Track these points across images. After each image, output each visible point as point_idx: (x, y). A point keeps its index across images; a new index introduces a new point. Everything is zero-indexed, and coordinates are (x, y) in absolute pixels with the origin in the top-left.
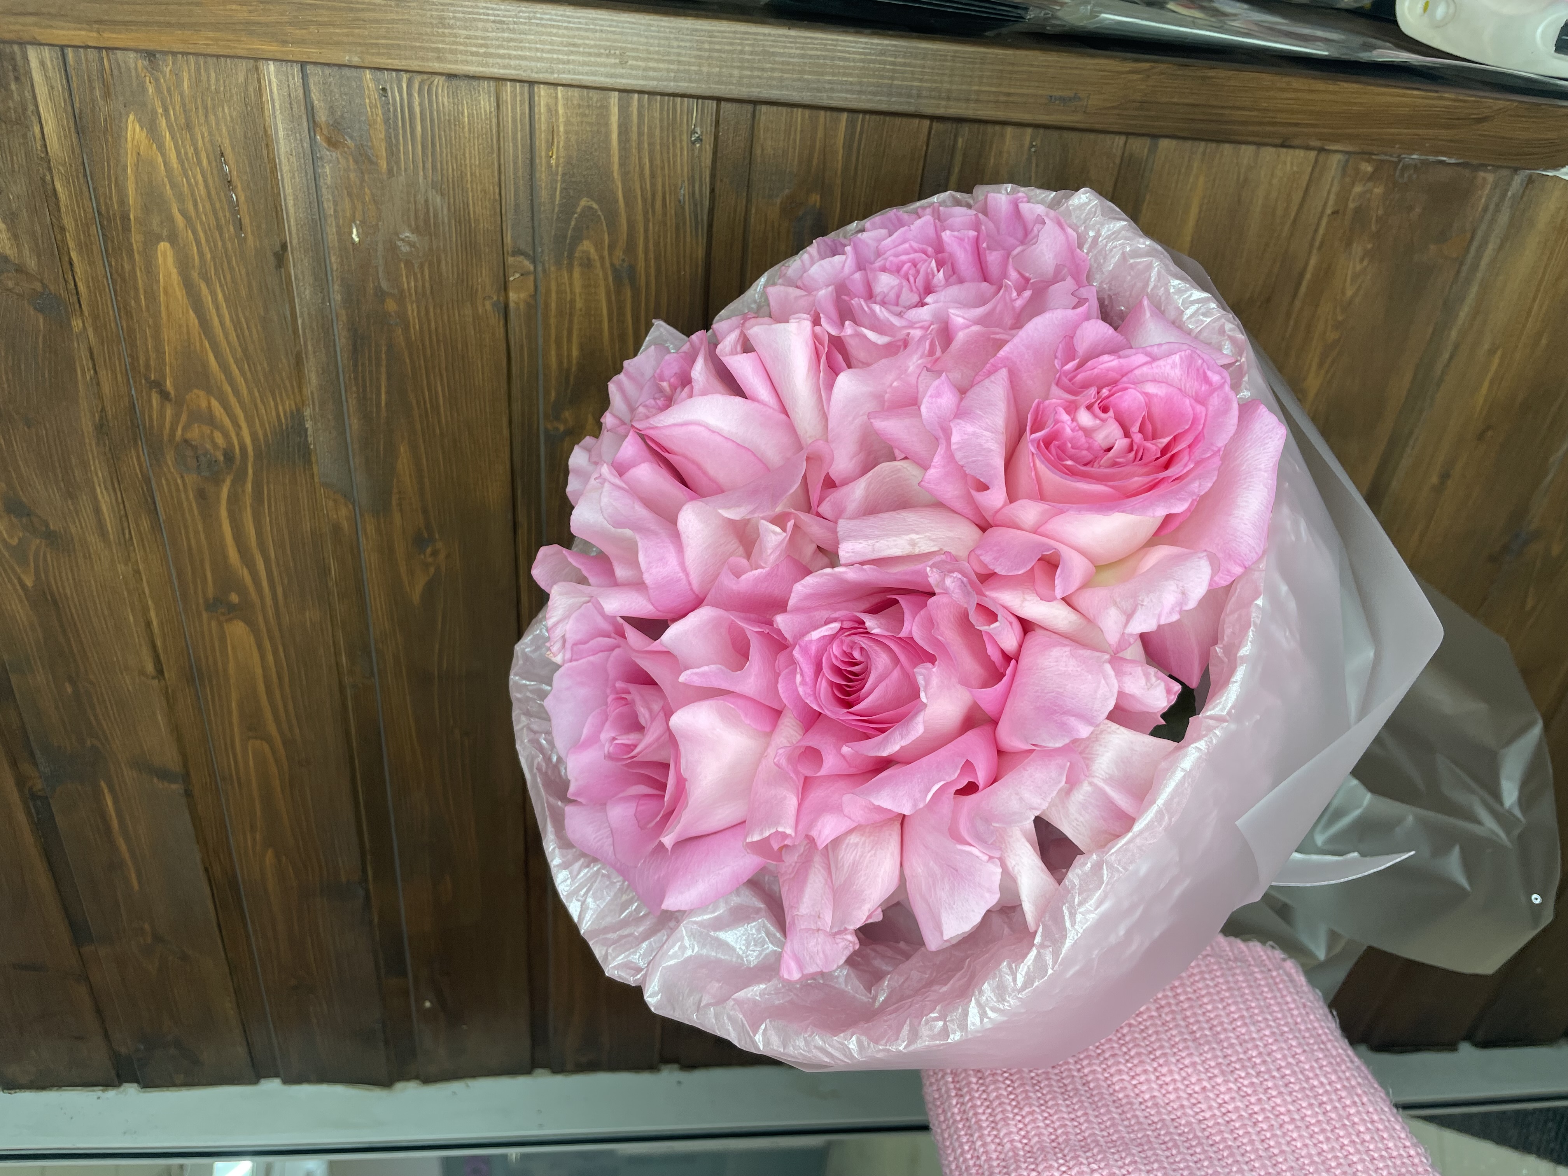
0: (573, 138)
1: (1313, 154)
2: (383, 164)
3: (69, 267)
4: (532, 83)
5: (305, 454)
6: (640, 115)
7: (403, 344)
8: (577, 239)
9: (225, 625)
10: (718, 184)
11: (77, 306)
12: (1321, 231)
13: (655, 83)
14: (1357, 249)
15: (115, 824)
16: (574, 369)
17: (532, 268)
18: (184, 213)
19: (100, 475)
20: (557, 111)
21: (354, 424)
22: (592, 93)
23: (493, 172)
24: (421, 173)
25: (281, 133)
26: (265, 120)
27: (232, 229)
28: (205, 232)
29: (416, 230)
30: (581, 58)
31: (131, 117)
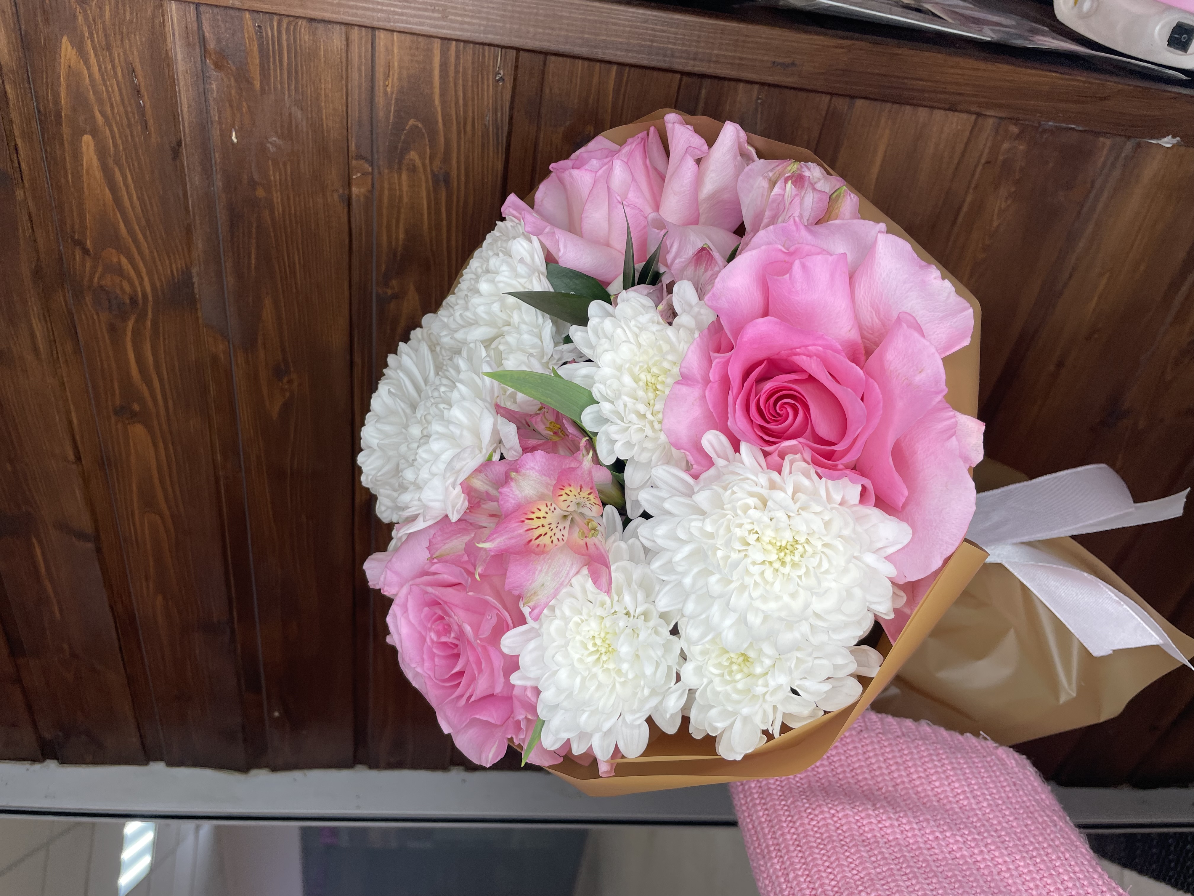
0: (405, 72)
1: (973, 117)
2: (257, 84)
3: (14, 151)
4: (374, 29)
5: (192, 301)
6: (457, 57)
7: (269, 223)
8: (406, 149)
9: (129, 427)
10: (515, 113)
11: (20, 180)
12: (977, 175)
13: (469, 34)
14: (1003, 191)
15: (43, 570)
16: (400, 248)
17: (370, 169)
18: (103, 114)
19: (35, 309)
20: (393, 51)
21: (230, 280)
22: (421, 39)
23: (342, 95)
24: (287, 92)
25: (179, 56)
26: (167, 45)
27: (139, 127)
28: (119, 130)
29: (281, 136)
30: (413, 12)
31: (65, 39)
